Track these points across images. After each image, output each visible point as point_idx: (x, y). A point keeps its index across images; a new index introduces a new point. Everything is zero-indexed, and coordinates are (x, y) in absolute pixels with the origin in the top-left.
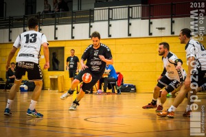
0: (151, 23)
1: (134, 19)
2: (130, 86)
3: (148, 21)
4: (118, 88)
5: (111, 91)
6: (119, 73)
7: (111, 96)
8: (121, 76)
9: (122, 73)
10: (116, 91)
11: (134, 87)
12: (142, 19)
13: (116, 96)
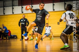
0: (22, 8)
1: (15, 6)
2: (14, 36)
3: (21, 6)
4: (9, 37)
5: (5, 38)
6: (9, 30)
7: (6, 40)
8: (10, 32)
9: (10, 30)
10: (8, 38)
11: (16, 36)
12: (19, 6)
13: (8, 40)
